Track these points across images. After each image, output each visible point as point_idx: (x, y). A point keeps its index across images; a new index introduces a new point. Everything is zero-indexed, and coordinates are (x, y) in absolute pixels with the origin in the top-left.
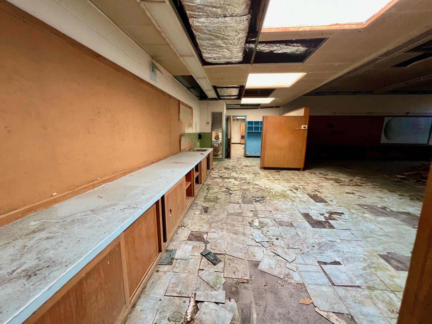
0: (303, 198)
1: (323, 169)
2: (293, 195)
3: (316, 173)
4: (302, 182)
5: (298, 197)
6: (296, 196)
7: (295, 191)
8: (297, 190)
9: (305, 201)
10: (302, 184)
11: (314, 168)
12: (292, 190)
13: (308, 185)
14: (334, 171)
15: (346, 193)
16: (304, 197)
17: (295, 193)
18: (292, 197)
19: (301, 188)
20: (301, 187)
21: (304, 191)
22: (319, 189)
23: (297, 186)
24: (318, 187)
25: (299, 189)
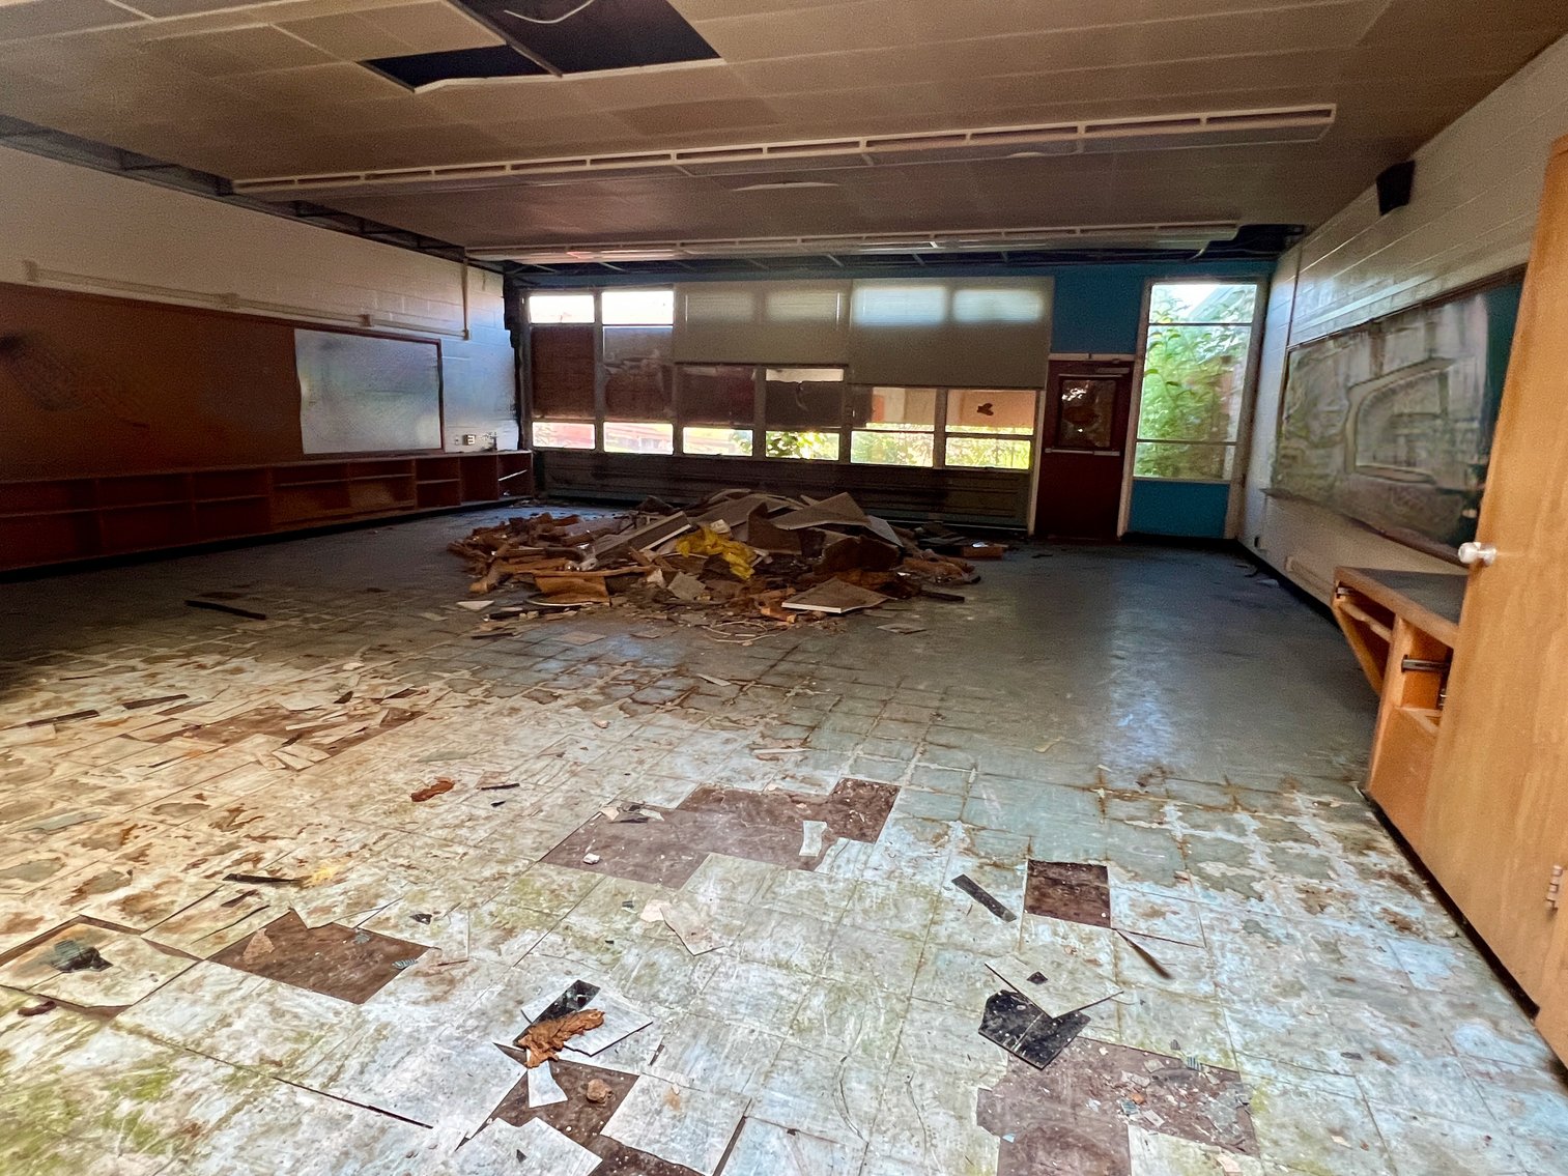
0: (224, 1022)
1: (113, 664)
2: (104, 1047)
3: (93, 713)
4: (59, 843)
5: (181, 1050)
6: (148, 1049)
7: (76, 987)
8: (89, 960)
9: (280, 1052)
10: (84, 865)
11: (40, 674)
12: (50, 1004)
13: (140, 856)
14: (188, 654)
15: (418, 798)
16: (224, 1005)
17: (105, 1015)
18: (119, 1088)
19: (114, 916)
20: (98, 906)
21: (164, 939)
22: (253, 848)
23: (51, 912)
24: (230, 837)
25: (102, 938)
